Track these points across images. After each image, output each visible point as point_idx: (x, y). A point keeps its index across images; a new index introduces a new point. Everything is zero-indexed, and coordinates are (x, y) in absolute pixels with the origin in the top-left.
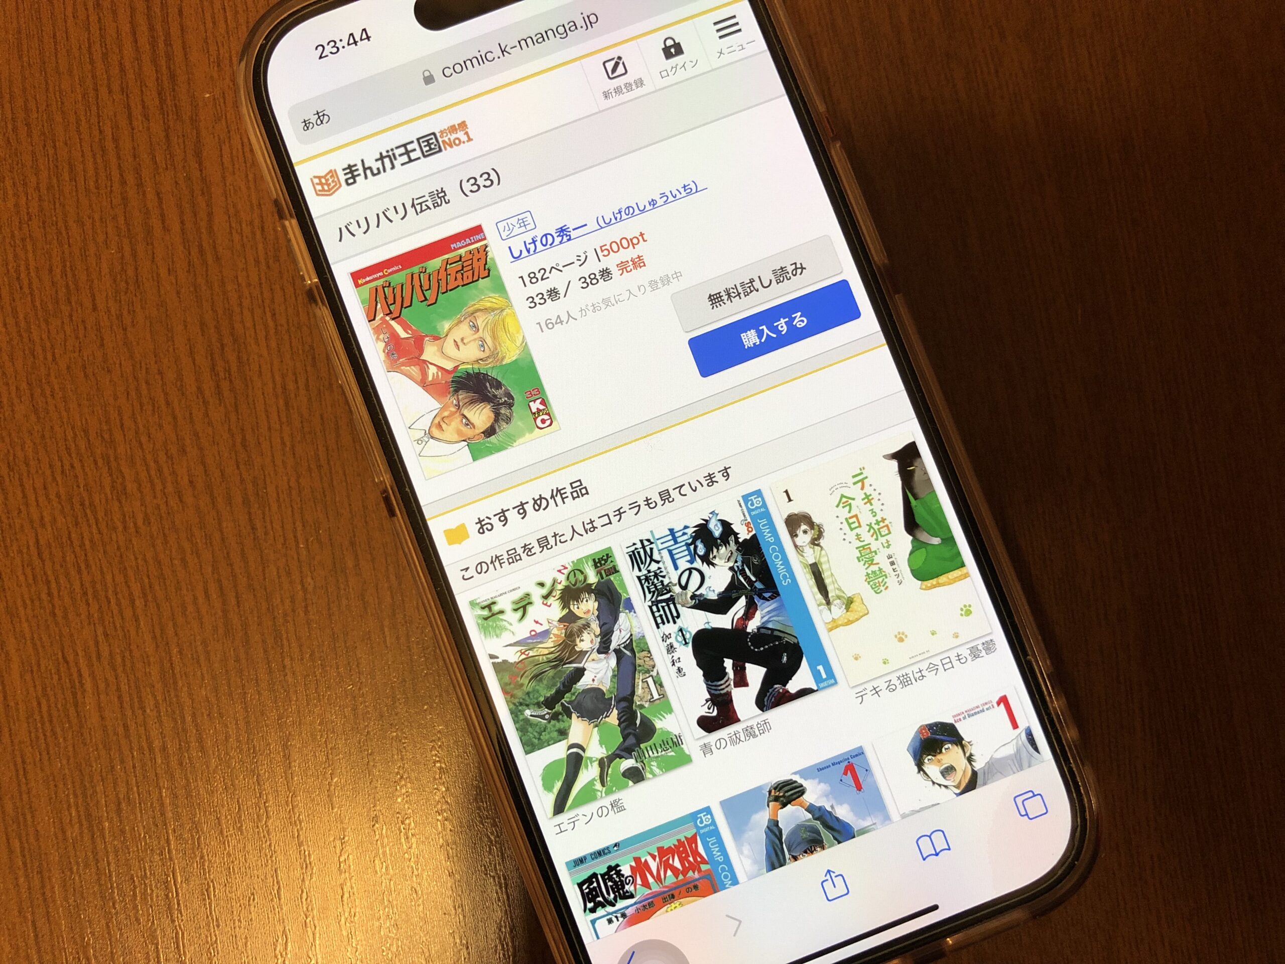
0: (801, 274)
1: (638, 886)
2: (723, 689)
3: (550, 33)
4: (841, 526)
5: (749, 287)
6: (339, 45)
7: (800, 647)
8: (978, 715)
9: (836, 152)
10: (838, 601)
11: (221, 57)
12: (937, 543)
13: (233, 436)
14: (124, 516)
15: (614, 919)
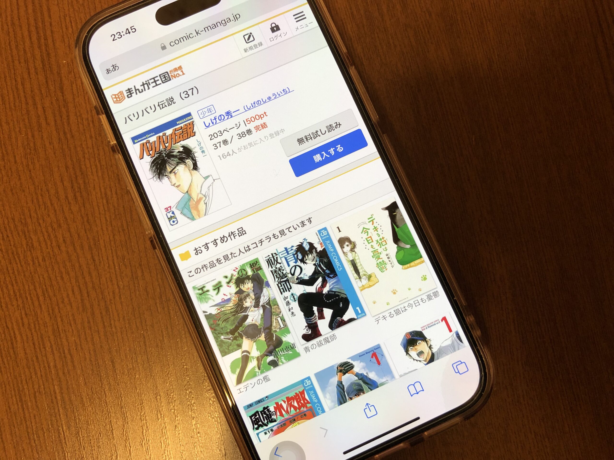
0: (339, 127)
1: (278, 416)
2: (313, 321)
3: (218, 24)
4: (364, 242)
5: (316, 135)
6: (122, 34)
7: (348, 299)
8: (433, 327)
9: (353, 71)
10: (364, 277)
11: (70, 44)
12: (408, 247)
13: (83, 218)
14: (33, 258)
15: (268, 432)
